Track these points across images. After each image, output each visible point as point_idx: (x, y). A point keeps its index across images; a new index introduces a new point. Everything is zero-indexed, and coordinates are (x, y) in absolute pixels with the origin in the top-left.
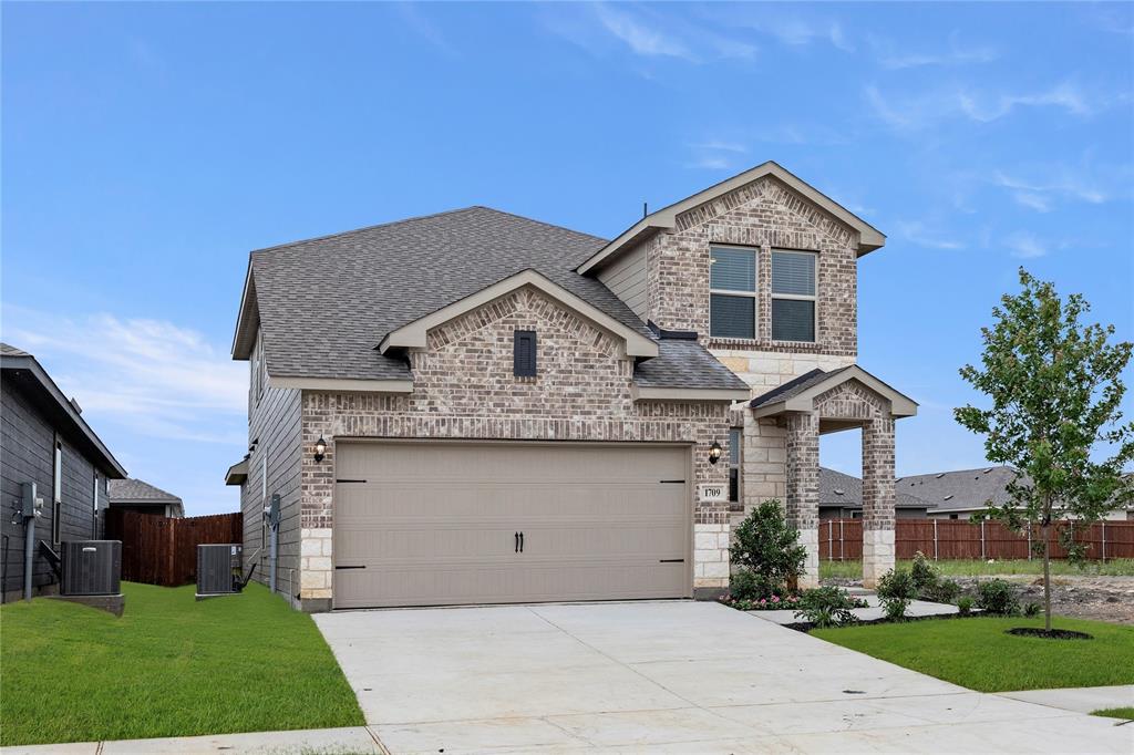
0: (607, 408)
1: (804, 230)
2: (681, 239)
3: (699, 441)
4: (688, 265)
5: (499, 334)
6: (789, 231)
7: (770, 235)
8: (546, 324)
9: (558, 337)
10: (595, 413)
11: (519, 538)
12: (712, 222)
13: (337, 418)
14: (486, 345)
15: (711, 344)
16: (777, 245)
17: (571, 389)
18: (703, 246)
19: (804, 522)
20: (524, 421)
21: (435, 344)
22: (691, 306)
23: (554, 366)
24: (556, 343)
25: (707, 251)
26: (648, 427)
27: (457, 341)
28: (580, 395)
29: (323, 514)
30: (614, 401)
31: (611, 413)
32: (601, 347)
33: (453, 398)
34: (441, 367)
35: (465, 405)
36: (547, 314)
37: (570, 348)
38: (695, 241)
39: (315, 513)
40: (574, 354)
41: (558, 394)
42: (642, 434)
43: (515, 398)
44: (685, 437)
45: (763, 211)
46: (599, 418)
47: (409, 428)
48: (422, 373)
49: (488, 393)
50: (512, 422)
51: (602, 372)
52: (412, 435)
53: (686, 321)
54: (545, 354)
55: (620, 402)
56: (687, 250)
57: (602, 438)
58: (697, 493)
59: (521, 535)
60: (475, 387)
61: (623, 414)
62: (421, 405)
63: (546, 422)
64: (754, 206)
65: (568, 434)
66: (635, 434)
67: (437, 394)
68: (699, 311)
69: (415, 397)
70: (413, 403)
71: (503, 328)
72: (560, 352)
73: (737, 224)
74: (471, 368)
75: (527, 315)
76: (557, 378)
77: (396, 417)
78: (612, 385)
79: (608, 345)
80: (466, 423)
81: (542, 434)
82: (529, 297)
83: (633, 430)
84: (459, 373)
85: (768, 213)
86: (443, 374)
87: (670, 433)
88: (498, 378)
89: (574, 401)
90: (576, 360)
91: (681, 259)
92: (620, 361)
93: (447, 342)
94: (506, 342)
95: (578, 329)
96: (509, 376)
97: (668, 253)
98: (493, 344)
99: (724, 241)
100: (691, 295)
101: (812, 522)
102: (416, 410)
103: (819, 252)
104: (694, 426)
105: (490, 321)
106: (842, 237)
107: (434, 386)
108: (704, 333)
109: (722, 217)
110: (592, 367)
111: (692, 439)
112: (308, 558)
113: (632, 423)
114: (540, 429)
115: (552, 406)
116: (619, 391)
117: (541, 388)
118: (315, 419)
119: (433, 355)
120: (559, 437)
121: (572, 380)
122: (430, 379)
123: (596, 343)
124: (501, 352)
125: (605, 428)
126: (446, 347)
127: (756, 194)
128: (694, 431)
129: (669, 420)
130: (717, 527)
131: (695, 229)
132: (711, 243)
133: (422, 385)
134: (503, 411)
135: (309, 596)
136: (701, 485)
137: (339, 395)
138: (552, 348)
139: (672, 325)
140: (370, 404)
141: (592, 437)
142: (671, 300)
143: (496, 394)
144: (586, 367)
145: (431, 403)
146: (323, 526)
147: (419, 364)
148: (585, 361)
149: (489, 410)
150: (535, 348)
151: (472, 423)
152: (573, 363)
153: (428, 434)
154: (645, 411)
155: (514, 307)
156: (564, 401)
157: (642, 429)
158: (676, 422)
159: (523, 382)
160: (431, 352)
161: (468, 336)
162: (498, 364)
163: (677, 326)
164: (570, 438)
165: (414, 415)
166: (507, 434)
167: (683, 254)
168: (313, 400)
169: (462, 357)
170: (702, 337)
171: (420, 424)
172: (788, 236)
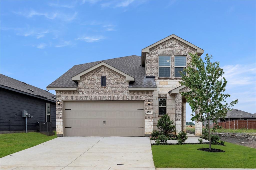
0: (123, 93)
1: (183, 50)
2: (151, 55)
3: (145, 100)
4: (153, 60)
5: (97, 77)
6: (179, 51)
7: (174, 52)
8: (108, 74)
9: (111, 77)
10: (120, 94)
11: (104, 122)
12: (159, 50)
13: (63, 96)
14: (95, 80)
15: (158, 78)
16: (175, 54)
17: (114, 89)
18: (157, 56)
19: (178, 119)
20: (103, 96)
21: (83, 80)
22: (154, 70)
23: (110, 84)
24: (111, 78)
25: (157, 57)
26: (133, 97)
27: (88, 79)
28: (116, 90)
29: (60, 116)
30: (125, 91)
31: (124, 94)
32: (121, 79)
33: (87, 91)
34: (85, 85)
35: (90, 93)
36: (108, 72)
37: (114, 80)
38: (155, 55)
39: (59, 116)
40: (115, 81)
41: (111, 90)
42: (131, 99)
43: (101, 91)
44: (142, 99)
45: (172, 46)
46: (121, 95)
47: (78, 98)
48: (80, 86)
49: (95, 90)
50: (101, 97)
51: (121, 85)
52: (78, 100)
53: (152, 73)
54: (108, 81)
55: (126, 91)
56: (153, 57)
57: (122, 100)
58: (145, 112)
59: (105, 121)
60: (92, 89)
61: (127, 94)
62: (80, 93)
63: (108, 96)
64: (170, 45)
65: (113, 99)
66: (129, 99)
67: (84, 91)
68: (156, 71)
69: (79, 91)
70: (79, 93)
71: (98, 75)
72: (111, 80)
73: (165, 50)
74: (91, 85)
75: (103, 72)
76: (111, 86)
77: (75, 96)
78: (124, 87)
79: (123, 78)
80: (90, 97)
81: (107, 99)
82: (104, 68)
83: (129, 98)
84: (89, 86)
85: (173, 47)
86: (85, 86)
87: (138, 98)
88: (97, 87)
89: (115, 91)
90: (115, 82)
91: (151, 59)
92: (126, 82)
93: (86, 79)
94: (99, 79)
95: (116, 75)
96: (100, 86)
97: (148, 58)
98: (96, 79)
99: (162, 54)
100: (154, 67)
101: (180, 119)
102: (79, 94)
103: (187, 55)
104: (144, 97)
105: (95, 74)
106: (193, 51)
107: (83, 89)
108: (157, 76)
109: (162, 49)
110: (119, 84)
111: (144, 100)
112: (57, 125)
113: (129, 96)
114: (107, 98)
115: (110, 93)
116: (126, 89)
117: (107, 89)
118: (58, 96)
119: (83, 82)
120: (111, 100)
121: (114, 87)
122: (82, 87)
123: (120, 78)
124: (98, 81)
125: (122, 97)
126: (86, 80)
127: (170, 43)
128: (144, 98)
129: (138, 95)
130: (150, 120)
131: (155, 52)
132: (159, 55)
133: (80, 89)
134: (98, 94)
135: (58, 133)
136: (146, 110)
137: (63, 91)
138: (110, 80)
139: (149, 74)
140: (69, 93)
141: (119, 100)
142: (149, 69)
143: (97, 90)
144: (118, 84)
145: (82, 93)
146: (60, 119)
147: (80, 84)
148: (118, 82)
149: (95, 94)
150: (106, 80)
151: (92, 97)
152: (115, 83)
153: (82, 99)
154: (132, 93)
155: (101, 71)
156: (113, 91)
157: (131, 98)
158: (140, 96)
159: (103, 87)
160: (82, 81)
161: (90, 78)
162: (97, 84)
163: (150, 75)
164: (114, 100)
165: (79, 95)
166: (99, 99)
167: (152, 58)
168: (58, 92)
169: (89, 82)
170: (157, 77)
171: (80, 97)
172: (178, 52)
